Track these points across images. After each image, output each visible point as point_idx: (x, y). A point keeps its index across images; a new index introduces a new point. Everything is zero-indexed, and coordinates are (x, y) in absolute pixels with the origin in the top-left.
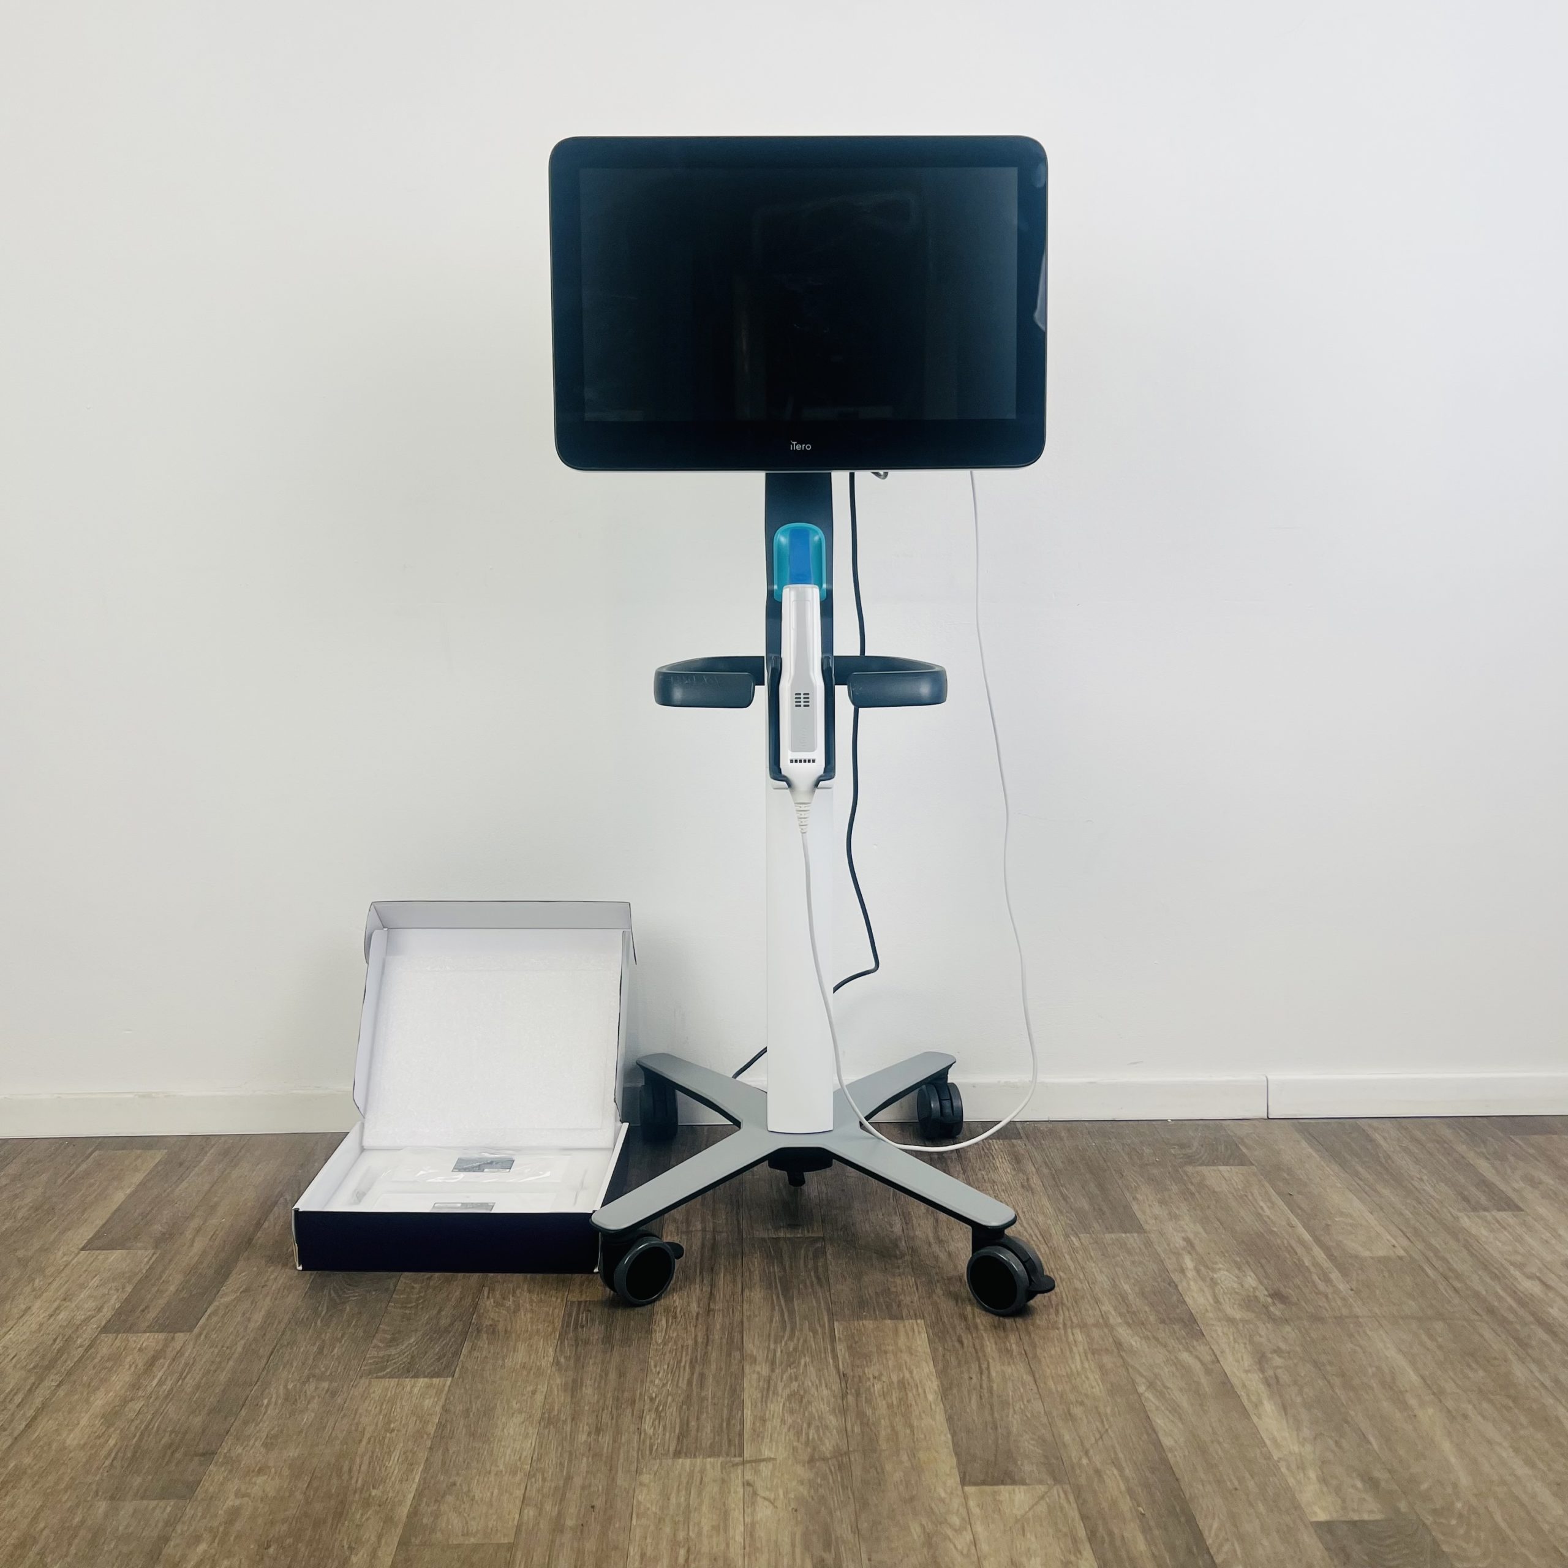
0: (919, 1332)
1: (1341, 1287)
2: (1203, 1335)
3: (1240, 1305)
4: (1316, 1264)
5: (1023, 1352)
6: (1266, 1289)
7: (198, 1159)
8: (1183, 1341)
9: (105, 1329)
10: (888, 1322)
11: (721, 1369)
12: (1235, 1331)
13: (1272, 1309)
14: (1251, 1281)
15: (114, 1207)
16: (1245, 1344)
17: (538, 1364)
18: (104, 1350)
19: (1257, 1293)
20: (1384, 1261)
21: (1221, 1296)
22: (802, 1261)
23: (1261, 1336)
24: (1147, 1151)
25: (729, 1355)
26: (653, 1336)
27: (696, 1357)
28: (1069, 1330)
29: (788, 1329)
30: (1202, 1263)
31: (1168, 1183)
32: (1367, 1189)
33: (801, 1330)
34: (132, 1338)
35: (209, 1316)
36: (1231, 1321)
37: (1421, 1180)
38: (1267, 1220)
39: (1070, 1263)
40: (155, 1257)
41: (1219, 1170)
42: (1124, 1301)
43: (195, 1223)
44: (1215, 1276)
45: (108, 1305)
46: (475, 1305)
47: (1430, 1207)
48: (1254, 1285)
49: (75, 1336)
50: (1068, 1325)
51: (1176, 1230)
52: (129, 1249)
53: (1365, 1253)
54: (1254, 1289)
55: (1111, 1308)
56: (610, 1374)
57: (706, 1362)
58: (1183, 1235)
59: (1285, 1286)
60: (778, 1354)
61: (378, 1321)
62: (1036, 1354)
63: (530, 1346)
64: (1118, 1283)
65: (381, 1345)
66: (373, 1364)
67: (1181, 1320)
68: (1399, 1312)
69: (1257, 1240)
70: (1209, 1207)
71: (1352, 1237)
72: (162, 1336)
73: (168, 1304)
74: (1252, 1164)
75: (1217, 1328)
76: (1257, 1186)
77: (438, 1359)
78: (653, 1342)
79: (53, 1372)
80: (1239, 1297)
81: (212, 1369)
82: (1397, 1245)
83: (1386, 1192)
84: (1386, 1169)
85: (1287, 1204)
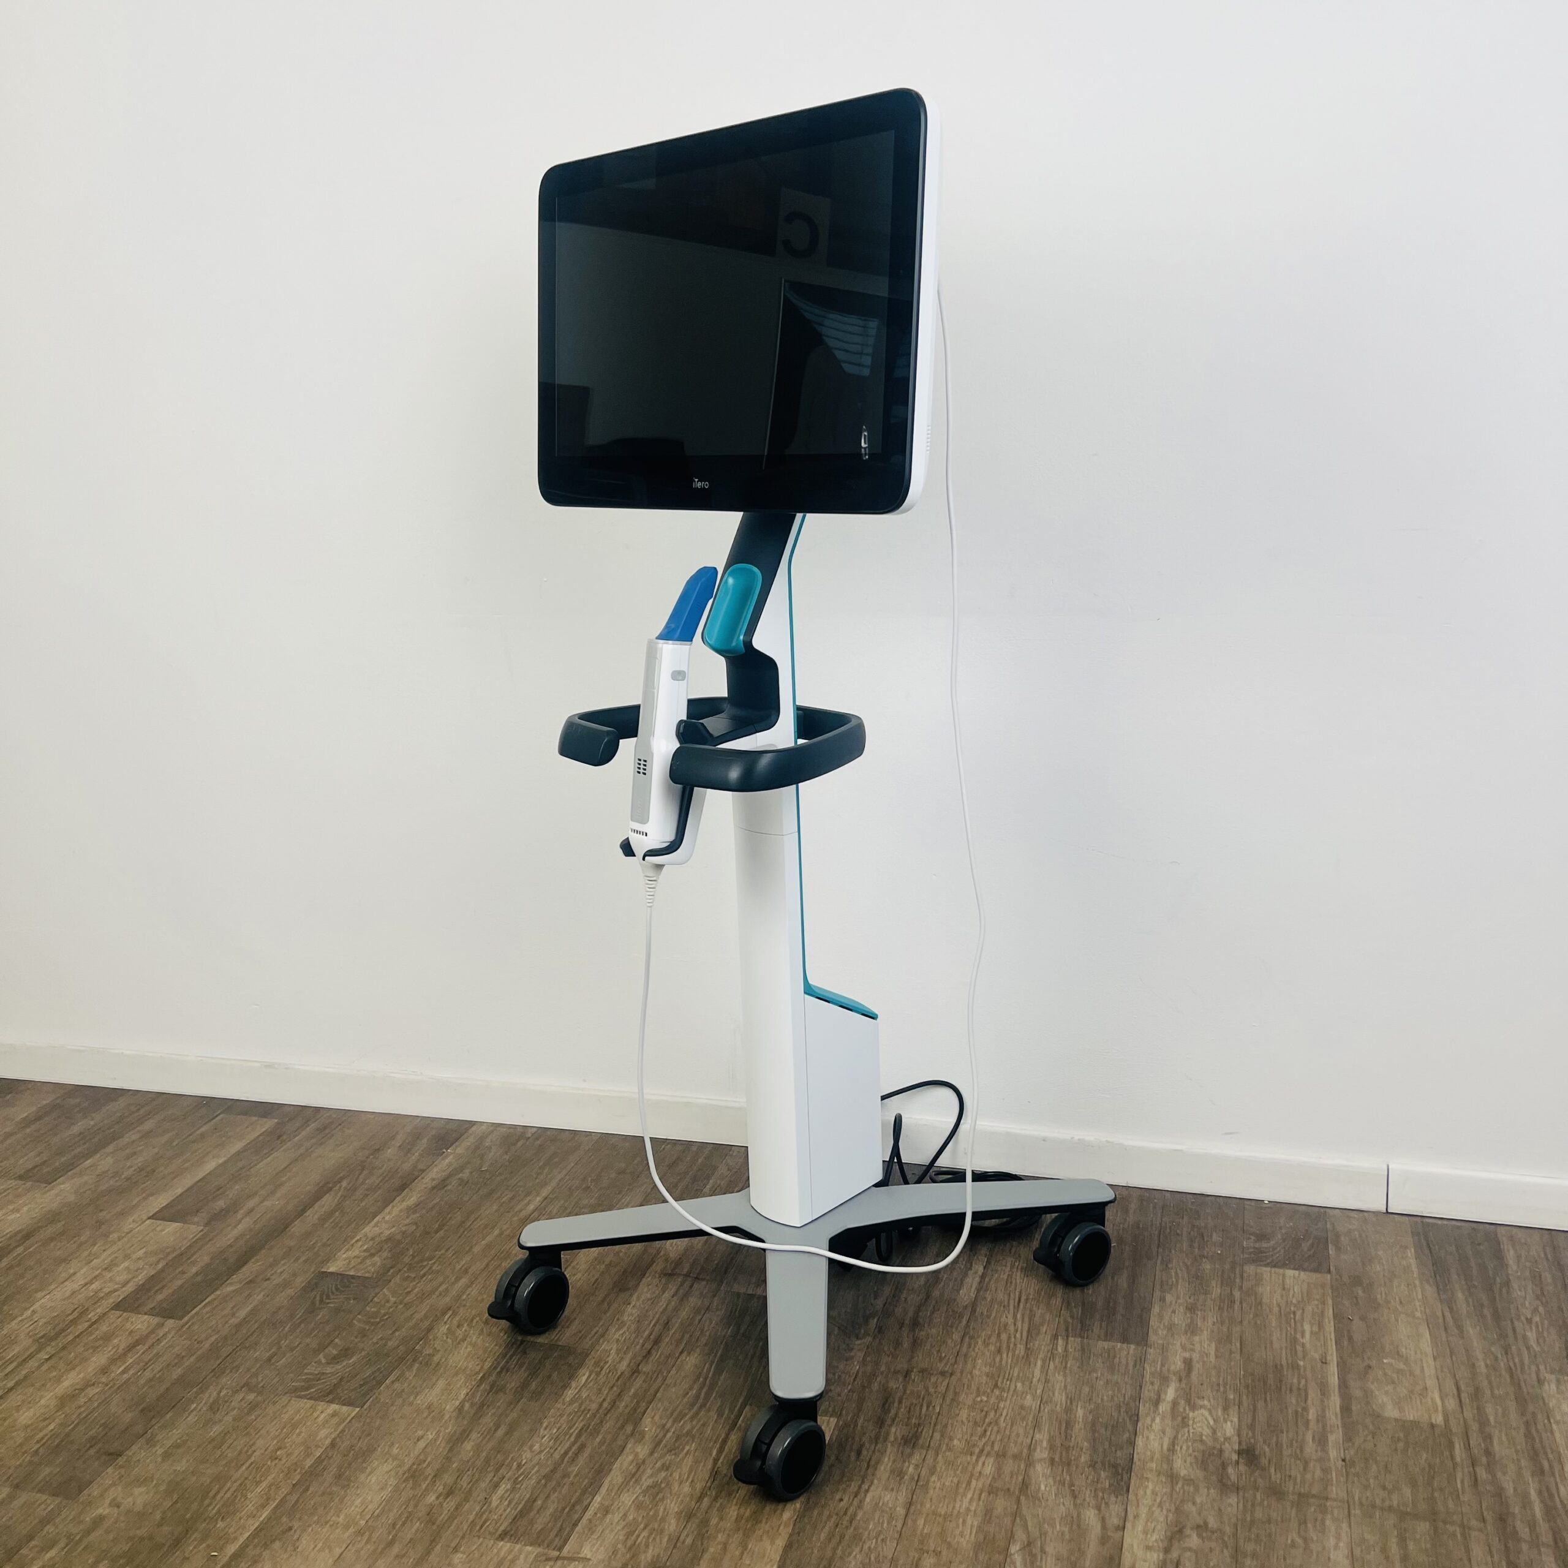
1: (1333, 1454)
2: (1128, 1491)
3: (1196, 1458)
4: (1321, 1418)
5: (916, 1478)
6: (1240, 1445)
7: (296, 1133)
8: (1100, 1494)
9: (117, 1307)
11: (603, 1444)
12: (1168, 1490)
13: (1230, 1470)
14: (1229, 1429)
15: (201, 1175)
16: (1170, 1511)
17: (443, 1406)
18: (104, 1328)
19: (1226, 1446)
20: (1407, 1426)
21: (1180, 1443)
23: (1194, 1503)
24: (1216, 1238)
25: (622, 1427)
26: (565, 1392)
27: (590, 1425)
28: (983, 1458)
29: (695, 1408)
30: (1186, 1395)
31: (1214, 1283)
32: (1450, 1322)
33: (709, 1410)
34: (134, 1317)
35: (204, 1307)
36: (1172, 1478)
37: (1529, 1321)
38: (1299, 1348)
39: (1037, 1372)
40: (202, 1233)
41: (1284, 1275)
42: (1066, 1431)
43: (251, 1204)
44: (1191, 1414)
45: (136, 1280)
46: (430, 1329)
47: (1517, 1360)
48: (1228, 1434)
49: (91, 1309)
50: (985, 1452)
51: (1184, 1348)
52: (185, 1222)
53: (1391, 1412)
54: (1226, 1439)
55: (1046, 1437)
56: (500, 1430)
57: (596, 1431)
58: (1187, 1355)
59: (1265, 1442)
60: (669, 1435)
61: (337, 1333)
62: (928, 1482)
63: (449, 1384)
64: (1074, 1408)
65: (323, 1361)
66: (304, 1380)
67: (1115, 1466)
68: (1383, 1500)
69: (1271, 1376)
70: (1241, 1322)
71: (1390, 1388)
72: (156, 1320)
73: (181, 1286)
74: (1329, 1271)
75: (1150, 1484)
76: (1316, 1302)
77: (361, 1386)
78: (561, 1400)
79: (53, 1344)
80: (1201, 1447)
81: (173, 1363)
82: (1440, 1408)
83: (1471, 1331)
84: (1493, 1300)
85: (1337, 1330)
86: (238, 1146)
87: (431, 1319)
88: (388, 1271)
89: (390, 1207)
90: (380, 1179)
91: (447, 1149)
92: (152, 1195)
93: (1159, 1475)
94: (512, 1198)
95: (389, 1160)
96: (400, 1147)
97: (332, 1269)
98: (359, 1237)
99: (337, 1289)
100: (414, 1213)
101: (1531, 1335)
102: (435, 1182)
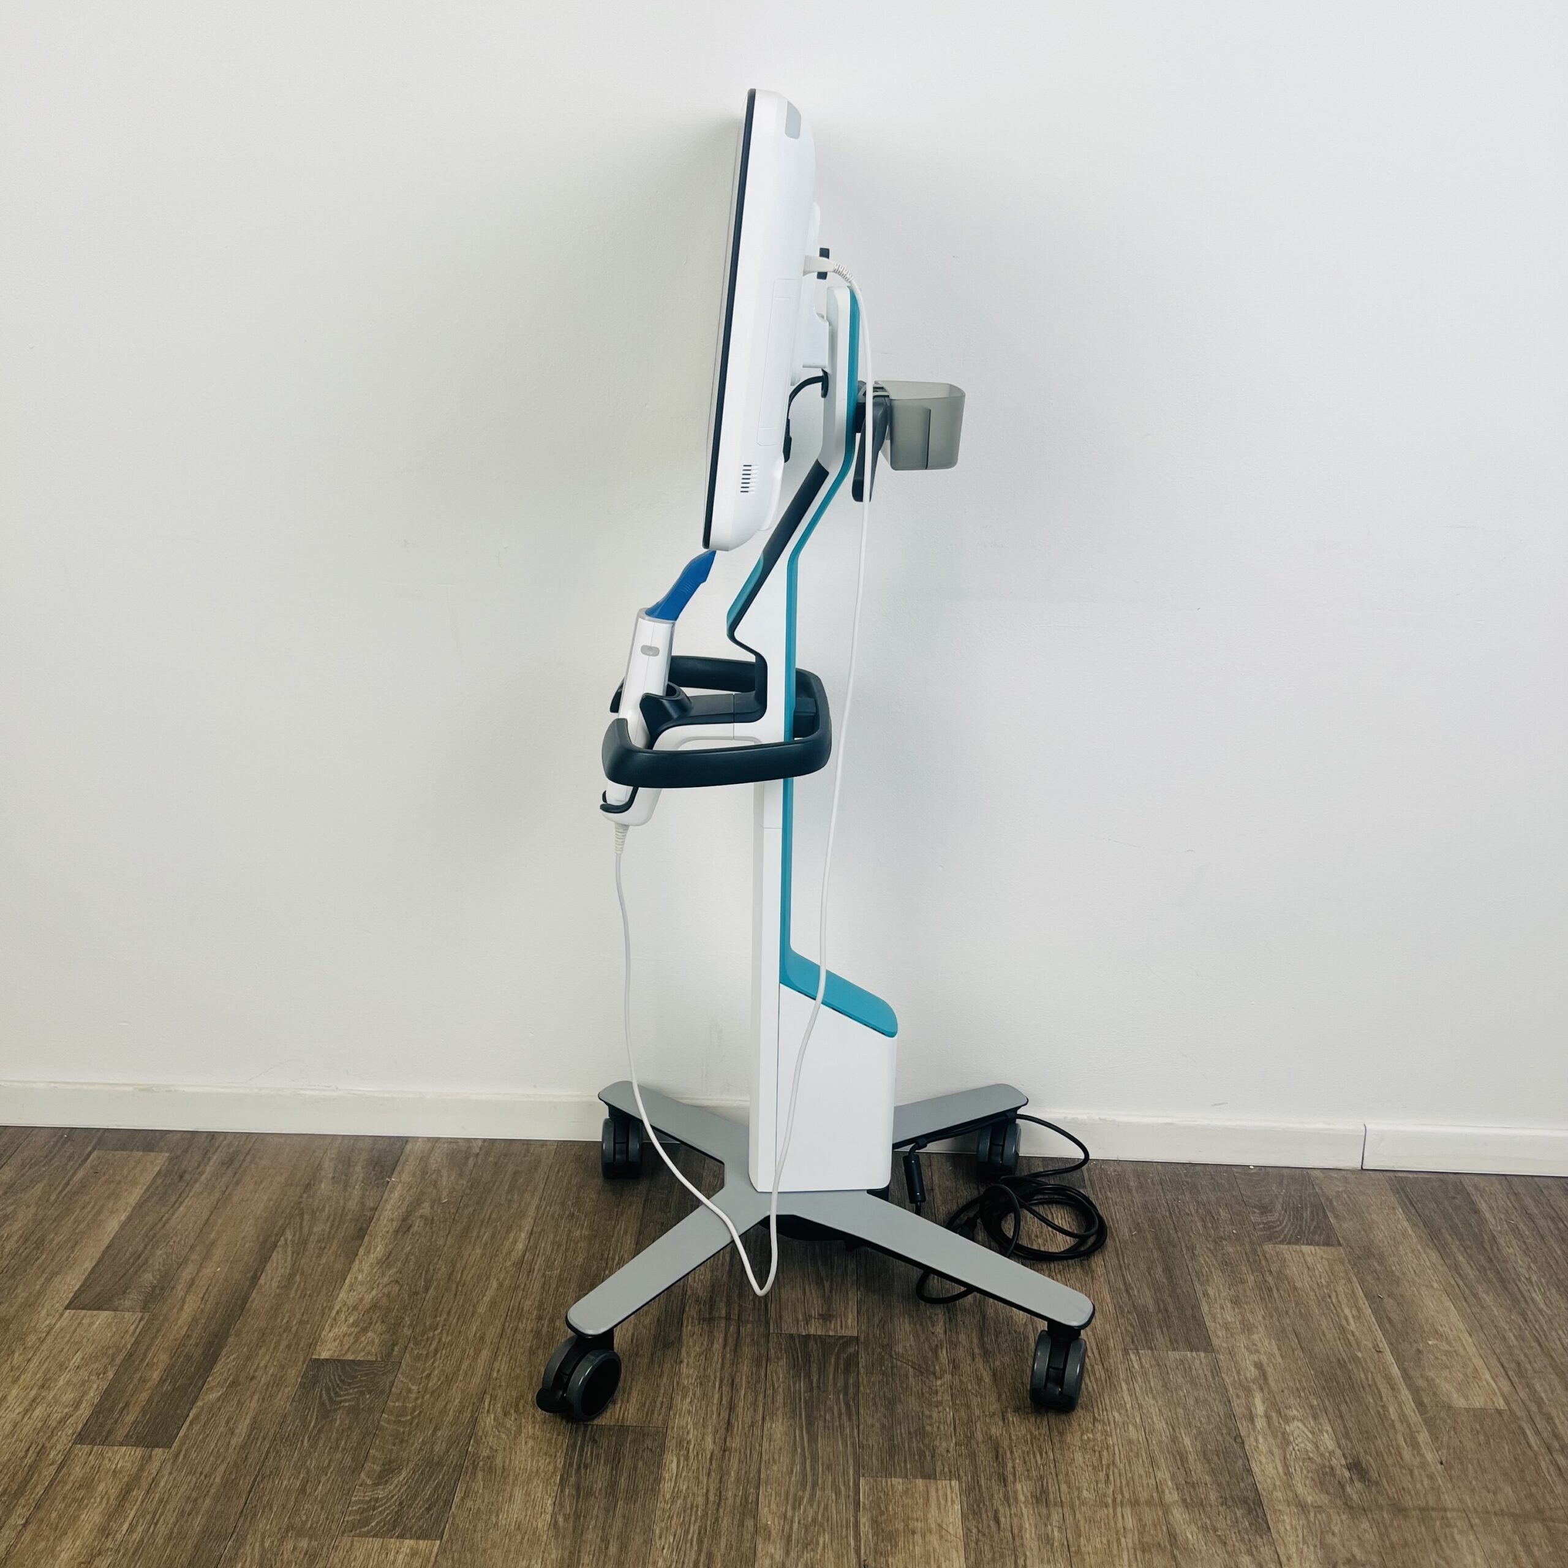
0: (953, 1502)
1: (1429, 1457)
2: (1269, 1528)
3: (1313, 1479)
4: (1403, 1418)
5: (1066, 1543)
6: (1346, 1458)
7: (199, 1170)
8: (1246, 1537)
9: (81, 1438)
10: (920, 1482)
11: (731, 1548)
12: (1305, 1523)
13: (1349, 1489)
14: (1328, 1441)
15: (106, 1241)
16: (1315, 1546)
17: (534, 1525)
18: (77, 1472)
19: (1334, 1462)
20: (1478, 1415)
21: (1292, 1463)
22: (831, 1377)
23: (1333, 1534)
24: (1224, 1214)
25: (741, 1524)
26: (661, 1486)
27: (706, 1526)
28: (1119, 1509)
29: (808, 1488)
30: (1275, 1407)
31: (1244, 1268)
32: (1467, 1292)
33: (823, 1489)
34: (108, 1451)
35: (191, 1423)
36: (1302, 1506)
37: (1529, 1280)
38: (1351, 1338)
39: (1127, 1398)
40: (142, 1323)
41: (1301, 1251)
42: (1183, 1465)
43: (187, 1274)
44: (1287, 1428)
45: (88, 1397)
46: (474, 1422)
47: (1537, 1327)
48: (1330, 1448)
49: (48, 1445)
50: (1118, 1501)
51: (1248, 1349)
52: (116, 1310)
53: (1460, 1403)
54: (1330, 1453)
55: (1168, 1476)
56: (611, 1547)
57: (716, 1535)
58: (1255, 1357)
59: (1365, 1451)
60: (796, 1525)
61: (368, 1442)
62: (1079, 1546)
63: (528, 1494)
64: (1178, 1434)
65: (369, 1482)
66: (357, 1512)
67: (1245, 1501)
68: (1493, 1505)
69: (1339, 1372)
70: (1287, 1313)
71: (1445, 1373)
72: (139, 1452)
73: (150, 1400)
74: (1340, 1244)
75: (1285, 1517)
76: (1343, 1281)
77: (428, 1509)
78: (661, 1498)
79: (22, 1501)
80: (1314, 1467)
81: (188, 1509)
82: (1497, 1391)
83: (1488, 1299)
84: (1490, 1260)
85: (1375, 1312)
86: (134, 1196)
87: (470, 1408)
88: (393, 1350)
89: (357, 1262)
90: (329, 1224)
91: (390, 1177)
92: (54, 1274)
93: (1289, 1506)
94: (493, 1237)
95: (330, 1198)
96: (333, 1178)
97: (325, 1355)
98: (338, 1308)
99: (342, 1381)
100: (389, 1267)
101: (1538, 1298)
102: (395, 1224)
